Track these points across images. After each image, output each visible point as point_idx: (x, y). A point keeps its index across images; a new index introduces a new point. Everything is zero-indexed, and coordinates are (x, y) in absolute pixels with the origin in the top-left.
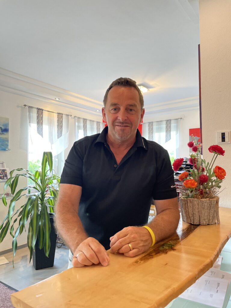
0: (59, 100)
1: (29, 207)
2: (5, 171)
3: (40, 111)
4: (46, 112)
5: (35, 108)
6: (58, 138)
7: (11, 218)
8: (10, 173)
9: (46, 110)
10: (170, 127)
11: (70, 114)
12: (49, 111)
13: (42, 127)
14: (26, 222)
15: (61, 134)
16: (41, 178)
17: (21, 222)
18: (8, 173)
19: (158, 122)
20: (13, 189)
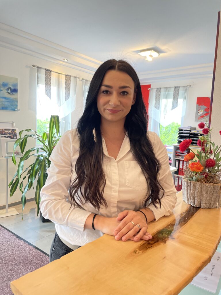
0: (68, 62)
1: (37, 167)
2: (15, 131)
3: (48, 72)
4: (55, 73)
5: (44, 69)
6: (65, 101)
7: (21, 175)
8: (20, 133)
9: (55, 71)
10: (178, 94)
11: (78, 77)
12: (57, 73)
13: (51, 89)
14: (34, 180)
15: (68, 96)
16: (49, 140)
17: (29, 180)
18: (18, 133)
19: (166, 88)
20: (23, 148)
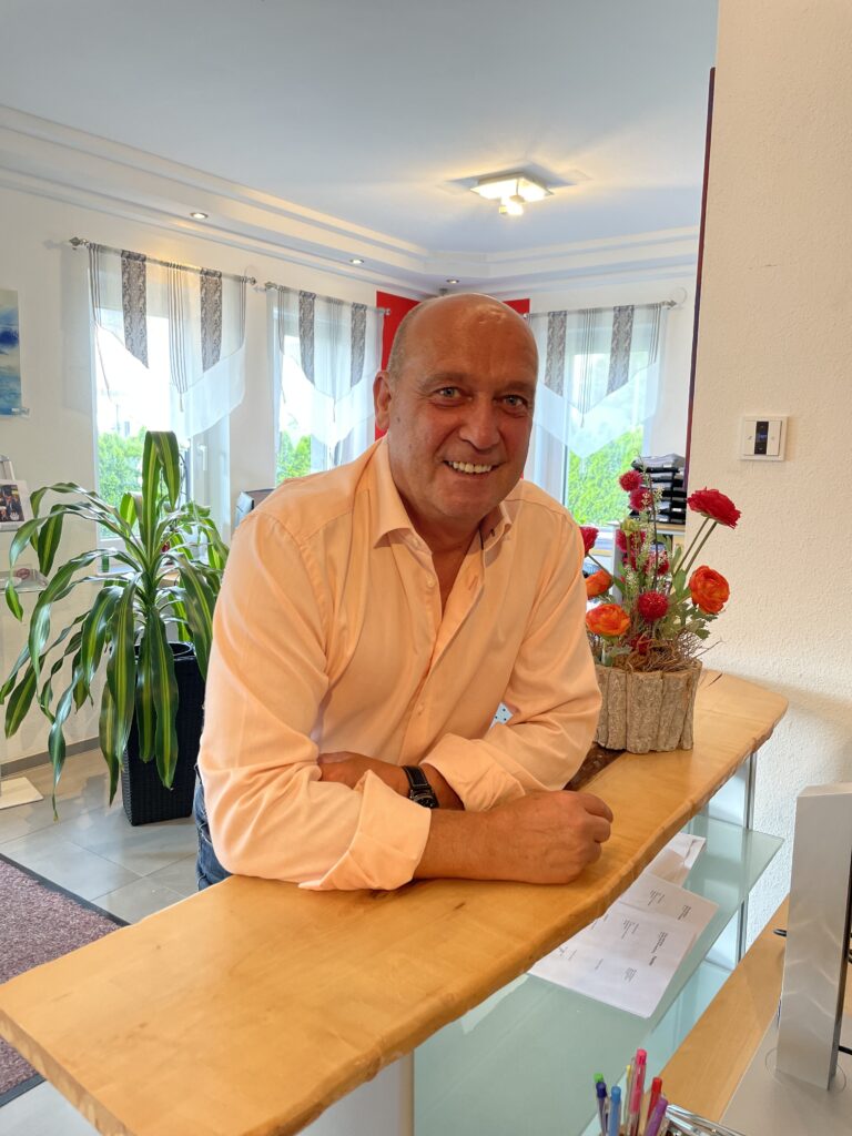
0: (208, 221)
1: (101, 625)
3: (133, 263)
4: (159, 266)
5: (116, 251)
6: (204, 369)
7: (42, 659)
8: (32, 499)
9: (158, 259)
10: (629, 335)
11: (249, 276)
12: (167, 265)
13: (145, 326)
14: (93, 675)
15: (216, 353)
16: (143, 523)
17: (77, 672)
19: (583, 312)
20: (46, 556)
